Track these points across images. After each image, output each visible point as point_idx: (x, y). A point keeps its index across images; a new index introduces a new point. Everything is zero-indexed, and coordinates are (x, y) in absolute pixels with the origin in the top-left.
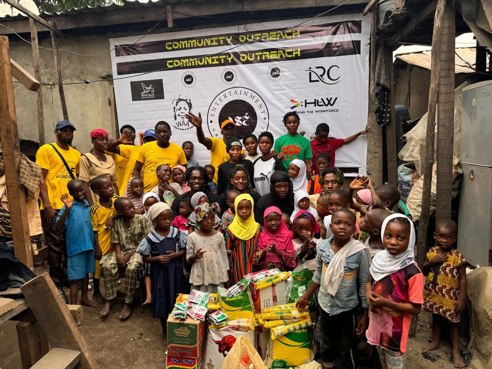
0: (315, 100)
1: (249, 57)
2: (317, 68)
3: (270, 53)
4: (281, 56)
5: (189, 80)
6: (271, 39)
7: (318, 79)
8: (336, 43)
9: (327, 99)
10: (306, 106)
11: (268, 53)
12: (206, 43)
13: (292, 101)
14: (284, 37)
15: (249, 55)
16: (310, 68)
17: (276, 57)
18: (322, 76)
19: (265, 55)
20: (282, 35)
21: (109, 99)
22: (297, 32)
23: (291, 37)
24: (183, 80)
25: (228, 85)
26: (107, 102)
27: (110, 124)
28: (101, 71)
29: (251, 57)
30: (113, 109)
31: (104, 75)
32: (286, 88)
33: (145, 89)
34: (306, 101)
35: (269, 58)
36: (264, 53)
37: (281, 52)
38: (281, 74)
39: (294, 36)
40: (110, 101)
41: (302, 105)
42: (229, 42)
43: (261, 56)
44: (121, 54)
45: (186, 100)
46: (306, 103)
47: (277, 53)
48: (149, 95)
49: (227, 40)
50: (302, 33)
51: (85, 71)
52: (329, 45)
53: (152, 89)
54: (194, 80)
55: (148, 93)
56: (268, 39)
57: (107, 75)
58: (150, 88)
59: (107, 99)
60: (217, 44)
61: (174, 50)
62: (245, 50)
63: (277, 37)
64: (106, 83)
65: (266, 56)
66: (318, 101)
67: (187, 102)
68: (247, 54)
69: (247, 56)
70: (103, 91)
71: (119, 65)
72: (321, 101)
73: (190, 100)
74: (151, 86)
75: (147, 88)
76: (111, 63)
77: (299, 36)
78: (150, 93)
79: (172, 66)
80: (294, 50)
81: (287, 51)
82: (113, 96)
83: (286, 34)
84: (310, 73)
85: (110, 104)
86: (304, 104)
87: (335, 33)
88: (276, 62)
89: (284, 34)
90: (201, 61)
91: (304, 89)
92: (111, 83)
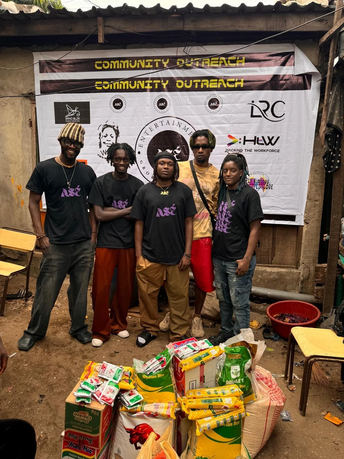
0: (255, 137)
1: (186, 84)
2: (261, 102)
3: (209, 81)
4: (222, 86)
5: (118, 104)
6: (212, 65)
7: (260, 114)
8: (284, 76)
9: (269, 137)
10: (244, 144)
11: (207, 81)
12: (140, 65)
13: (230, 136)
14: (226, 64)
15: (186, 81)
16: (253, 102)
17: (216, 87)
18: (265, 111)
19: (204, 82)
20: (225, 62)
21: (30, 119)
22: (242, 59)
23: (234, 64)
24: (112, 104)
25: (160, 113)
26: (28, 123)
27: (30, 147)
28: (23, 87)
29: (188, 84)
30: (34, 131)
31: (25, 92)
32: (225, 122)
33: (70, 111)
34: (245, 137)
35: (207, 87)
36: (203, 81)
37: (222, 80)
38: (220, 105)
39: (237, 64)
40: (31, 122)
41: (240, 142)
42: (165, 66)
43: (199, 84)
44: (45, 71)
45: (113, 127)
46: (245, 141)
47: (218, 82)
48: (74, 119)
49: (164, 63)
50: (247, 61)
51: (5, 87)
52: (275, 77)
53: (77, 113)
54: (124, 105)
55: (73, 117)
56: (209, 65)
57: (30, 94)
58: (75, 111)
59: (28, 119)
60: (152, 66)
61: (103, 70)
62: (182, 76)
63: (219, 64)
64: (28, 102)
65: (205, 84)
66: (258, 138)
67: (114, 129)
68: (184, 80)
69: (184, 83)
70: (23, 111)
71: (43, 83)
72: (261, 139)
73: (117, 127)
74: (76, 108)
75: (73, 111)
76: (34, 80)
77: (243, 64)
78: (75, 116)
79: (101, 88)
80: (237, 80)
81: (229, 80)
82: (34, 117)
83: (229, 61)
84: (252, 107)
85: (31, 125)
86: (242, 141)
87: (284, 64)
88: (215, 92)
89: (227, 60)
90: (133, 85)
91: (244, 124)
92: (33, 102)
